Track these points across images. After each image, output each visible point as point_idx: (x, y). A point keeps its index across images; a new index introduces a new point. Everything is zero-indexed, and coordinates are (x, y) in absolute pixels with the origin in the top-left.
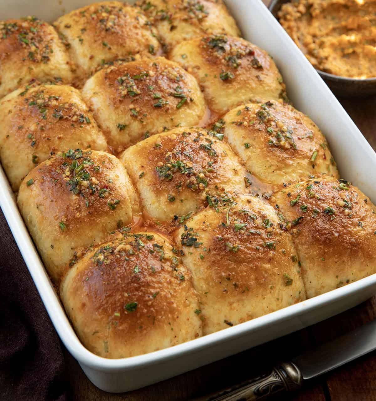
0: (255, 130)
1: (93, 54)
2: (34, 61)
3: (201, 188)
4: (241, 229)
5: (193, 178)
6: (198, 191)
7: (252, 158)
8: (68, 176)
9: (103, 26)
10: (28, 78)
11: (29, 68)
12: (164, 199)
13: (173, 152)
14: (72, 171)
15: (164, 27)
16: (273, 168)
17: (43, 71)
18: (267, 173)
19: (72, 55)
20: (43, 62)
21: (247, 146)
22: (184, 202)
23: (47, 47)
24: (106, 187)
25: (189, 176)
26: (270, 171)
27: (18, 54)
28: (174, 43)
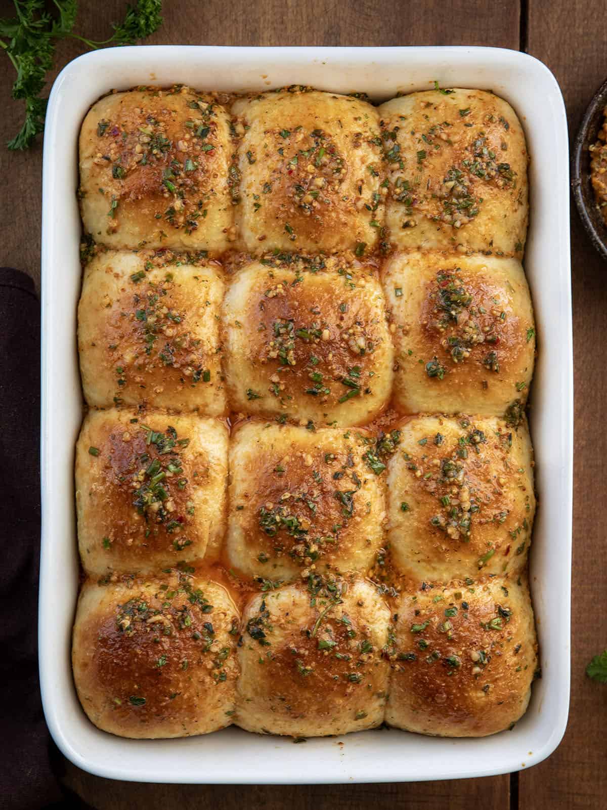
0: (426, 491)
1: (266, 233)
2: (173, 224)
3: (307, 564)
4: (325, 649)
5: (300, 548)
6: (302, 565)
7: (403, 528)
8: (140, 482)
9: (297, 198)
10: (157, 244)
11: (161, 232)
12: (253, 553)
13: (293, 495)
14: (148, 477)
15: (397, 214)
16: (421, 557)
17: (182, 242)
18: (410, 559)
19: (237, 217)
20: (184, 230)
21: (404, 508)
22: (278, 567)
23: (200, 205)
24: (181, 520)
25: (297, 542)
26: (416, 558)
27: (153, 205)
28: (400, 247)
